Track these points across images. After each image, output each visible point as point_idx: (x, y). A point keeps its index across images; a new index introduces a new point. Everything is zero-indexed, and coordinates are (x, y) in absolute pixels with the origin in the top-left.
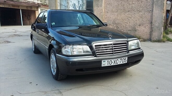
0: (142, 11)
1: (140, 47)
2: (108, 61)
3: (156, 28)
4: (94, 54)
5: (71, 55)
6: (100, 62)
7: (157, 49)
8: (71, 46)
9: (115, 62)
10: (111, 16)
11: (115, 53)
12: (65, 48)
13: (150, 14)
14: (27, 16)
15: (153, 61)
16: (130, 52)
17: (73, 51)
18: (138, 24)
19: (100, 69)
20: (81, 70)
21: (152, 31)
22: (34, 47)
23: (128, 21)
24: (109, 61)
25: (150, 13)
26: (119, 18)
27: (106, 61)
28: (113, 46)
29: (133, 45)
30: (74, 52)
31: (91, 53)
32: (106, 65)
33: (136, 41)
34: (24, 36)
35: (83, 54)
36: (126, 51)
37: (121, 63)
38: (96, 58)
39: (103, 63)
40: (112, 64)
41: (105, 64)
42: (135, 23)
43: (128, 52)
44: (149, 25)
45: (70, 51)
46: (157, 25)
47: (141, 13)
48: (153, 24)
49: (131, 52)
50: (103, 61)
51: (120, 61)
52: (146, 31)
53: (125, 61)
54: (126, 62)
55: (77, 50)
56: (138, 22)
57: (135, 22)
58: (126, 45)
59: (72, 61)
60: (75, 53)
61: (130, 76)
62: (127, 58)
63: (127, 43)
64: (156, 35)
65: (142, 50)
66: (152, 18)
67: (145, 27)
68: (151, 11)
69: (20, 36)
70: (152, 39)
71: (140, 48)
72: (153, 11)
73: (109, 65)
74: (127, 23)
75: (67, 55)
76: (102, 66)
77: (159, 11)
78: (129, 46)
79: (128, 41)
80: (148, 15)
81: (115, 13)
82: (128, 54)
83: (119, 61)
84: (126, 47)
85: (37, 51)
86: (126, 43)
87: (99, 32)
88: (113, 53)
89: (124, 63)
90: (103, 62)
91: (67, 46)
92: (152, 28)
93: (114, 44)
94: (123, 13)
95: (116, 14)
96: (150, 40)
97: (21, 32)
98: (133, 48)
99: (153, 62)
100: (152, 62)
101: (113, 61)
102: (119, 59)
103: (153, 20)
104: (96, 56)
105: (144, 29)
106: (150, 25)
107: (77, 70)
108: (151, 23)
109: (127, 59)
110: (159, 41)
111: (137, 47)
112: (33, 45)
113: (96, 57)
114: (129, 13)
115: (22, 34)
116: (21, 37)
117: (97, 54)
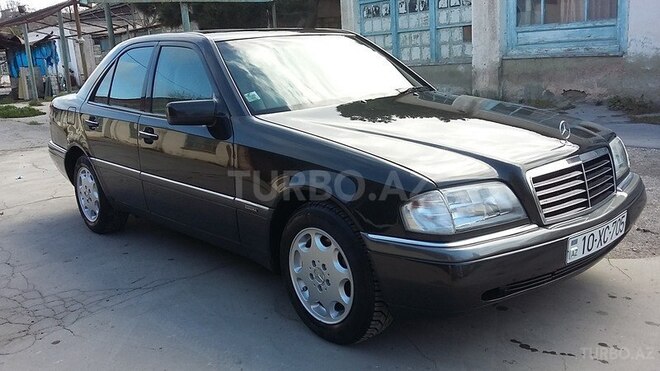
2: (585, 238)
4: (532, 216)
9: (600, 237)
24: (588, 236)
27: (580, 238)
28: (585, 171)
31: (523, 215)
32: (580, 255)
36: (612, 188)
37: (615, 237)
39: (572, 249)
40: (594, 249)
50: (570, 242)
53: (622, 227)
58: (609, 165)
62: (626, 214)
63: (609, 157)
73: (587, 253)
76: (568, 261)
83: (609, 231)
84: (611, 173)
88: (586, 204)
90: (573, 243)
93: (586, 165)
102: (611, 225)
113: (544, 226)
117: (547, 215)
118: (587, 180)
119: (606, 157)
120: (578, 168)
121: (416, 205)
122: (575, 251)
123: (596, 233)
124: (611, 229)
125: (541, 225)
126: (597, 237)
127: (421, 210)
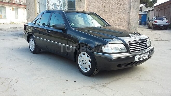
0: (121, 13)
3: (132, 28)
4: (128, 51)
11: (141, 50)
16: (148, 48)
18: (117, 25)
25: (127, 15)
27: (138, 57)
31: (126, 51)
36: (146, 48)
38: (130, 54)
39: (136, 58)
42: (114, 24)
46: (133, 25)
47: (120, 15)
48: (130, 24)
53: (147, 56)
57: (115, 22)
62: (148, 53)
67: (123, 27)
68: (128, 13)
72: (130, 13)
73: (139, 60)
76: (135, 61)
77: (135, 13)
78: (147, 44)
80: (126, 17)
89: (147, 58)
92: (129, 28)
93: (141, 42)
94: (104, 14)
103: (130, 21)
106: (127, 25)
114: (109, 14)
117: (131, 51)
118: (140, 45)
119: (145, 42)
120: (139, 43)
121: (105, 47)
122: (137, 59)
123: (141, 56)
124: (145, 56)
125: (130, 53)
126: (142, 57)
127: (106, 48)
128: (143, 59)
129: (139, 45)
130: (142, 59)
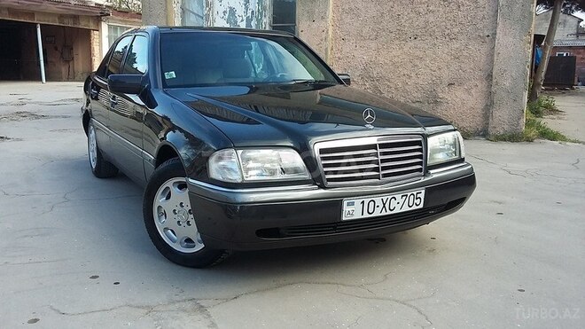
0: (461, 37)
1: (463, 155)
2: (363, 202)
3: (503, 94)
5: (240, 181)
6: (335, 205)
7: (509, 164)
8: (240, 152)
9: (384, 204)
10: (355, 53)
11: (385, 175)
12: (220, 158)
13: (485, 49)
14: (60, 49)
15: (500, 203)
16: (432, 172)
17: (248, 170)
18: (446, 82)
19: (335, 228)
20: (274, 232)
21: (492, 102)
22: (94, 155)
23: (414, 71)
24: (367, 201)
25: (485, 45)
26: (381, 59)
27: (358, 202)
28: (379, 151)
29: (441, 150)
30: (250, 173)
31: (307, 176)
32: (357, 216)
33: (450, 137)
34: (52, 117)
35: (279, 177)
36: (420, 170)
37: (406, 208)
38: (322, 191)
39: (346, 209)
40: (377, 213)
41: (353, 211)
42: (434, 78)
43: (426, 173)
44: (482, 86)
45: (235, 167)
46: (507, 84)
47: (456, 45)
48: (494, 81)
49: (436, 174)
50: (345, 203)
51: (401, 201)
52: (470, 104)
53: (418, 201)
54: (421, 206)
55: (259, 165)
56: (446, 75)
57: (437, 73)
58: (420, 150)
59: (241, 203)
60: (253, 176)
61: (430, 251)
62: (423, 192)
63: (421, 144)
64: (502, 118)
65: (468, 164)
66: (493, 61)
67: (468, 91)
68: (488, 36)
69: (37, 117)
70: (492, 131)
71: (462, 160)
72: (494, 38)
74: (410, 77)
75: (226, 180)
76: (344, 219)
77: (515, 37)
78: (429, 152)
79: (425, 137)
80: (478, 51)
81: (368, 42)
82: (427, 179)
83: (397, 201)
84: (420, 157)
85: (106, 168)
86: (418, 143)
87: (319, 103)
88: (377, 177)
89: (415, 207)
90: (348, 204)
91: (227, 152)
92: (490, 95)
93: (382, 146)
94: (397, 42)
95: (373, 45)
96: (484, 134)
97: (41, 103)
98: (441, 157)
99: (499, 208)
100: (497, 205)
101: (378, 200)
102: (398, 196)
103: (496, 67)
104: (322, 187)
105: (464, 96)
106: (485, 83)
107: (261, 233)
108: (490, 77)
109: (422, 196)
110: (513, 138)
111: (455, 157)
112: (94, 148)
113: (325, 188)
114: (417, 42)
115: (45, 110)
116: (42, 120)
117: (329, 180)
118: (381, 157)
120: (374, 147)
122: (351, 211)
126: (380, 203)
128: (389, 213)
129: (376, 155)
130: (384, 213)
